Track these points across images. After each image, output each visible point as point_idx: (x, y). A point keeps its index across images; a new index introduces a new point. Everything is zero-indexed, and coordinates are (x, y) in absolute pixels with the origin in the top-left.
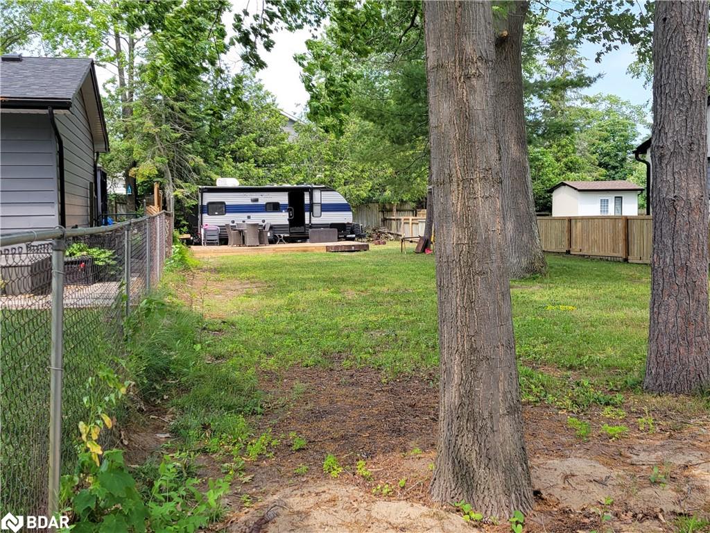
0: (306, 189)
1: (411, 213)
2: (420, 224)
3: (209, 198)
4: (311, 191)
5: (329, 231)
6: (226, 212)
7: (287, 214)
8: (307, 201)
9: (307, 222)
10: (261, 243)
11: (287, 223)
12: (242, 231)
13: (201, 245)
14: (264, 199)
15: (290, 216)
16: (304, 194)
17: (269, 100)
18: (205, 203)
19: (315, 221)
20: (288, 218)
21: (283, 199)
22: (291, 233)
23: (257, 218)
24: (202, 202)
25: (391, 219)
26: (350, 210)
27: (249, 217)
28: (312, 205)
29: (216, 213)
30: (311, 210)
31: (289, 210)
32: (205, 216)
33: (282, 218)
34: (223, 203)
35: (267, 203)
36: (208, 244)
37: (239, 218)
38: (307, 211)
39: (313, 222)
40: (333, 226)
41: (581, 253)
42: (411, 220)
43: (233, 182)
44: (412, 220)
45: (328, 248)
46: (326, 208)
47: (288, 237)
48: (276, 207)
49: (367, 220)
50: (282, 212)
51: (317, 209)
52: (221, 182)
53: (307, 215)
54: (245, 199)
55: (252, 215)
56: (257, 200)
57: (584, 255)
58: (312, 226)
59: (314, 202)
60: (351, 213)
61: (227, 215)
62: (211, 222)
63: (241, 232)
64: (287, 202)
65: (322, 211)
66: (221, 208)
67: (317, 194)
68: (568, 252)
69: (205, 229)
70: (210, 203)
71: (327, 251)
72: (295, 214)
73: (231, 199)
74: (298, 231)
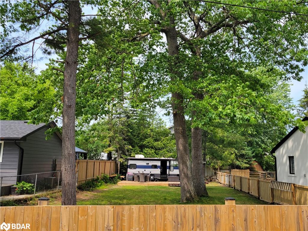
0: (168, 160)
3: (130, 162)
4: (170, 161)
5: (176, 177)
6: (136, 168)
7: (160, 170)
8: (168, 165)
9: (168, 173)
10: (150, 181)
11: (160, 173)
13: (126, 180)
14: (151, 163)
15: (161, 171)
16: (167, 162)
18: (129, 164)
19: (171, 173)
20: (160, 171)
21: (158, 164)
22: (161, 177)
23: (148, 171)
25: (217, 173)
27: (145, 170)
29: (133, 168)
30: (170, 168)
31: (161, 168)
32: (129, 169)
33: (158, 171)
34: (136, 164)
35: (152, 165)
36: (128, 180)
37: (141, 171)
39: (170, 173)
43: (141, 156)
46: (176, 168)
47: (160, 179)
48: (155, 167)
49: (207, 173)
50: (158, 169)
51: (172, 168)
52: (137, 156)
53: (168, 170)
54: (144, 163)
55: (146, 169)
56: (148, 164)
57: (252, 195)
58: (169, 175)
59: (171, 165)
61: (137, 169)
62: (130, 171)
63: (138, 176)
64: (160, 165)
65: (174, 169)
66: (135, 167)
67: (172, 162)
68: (249, 193)
69: (128, 175)
70: (130, 165)
71: (169, 186)
72: (163, 170)
73: (138, 163)
74: (164, 177)
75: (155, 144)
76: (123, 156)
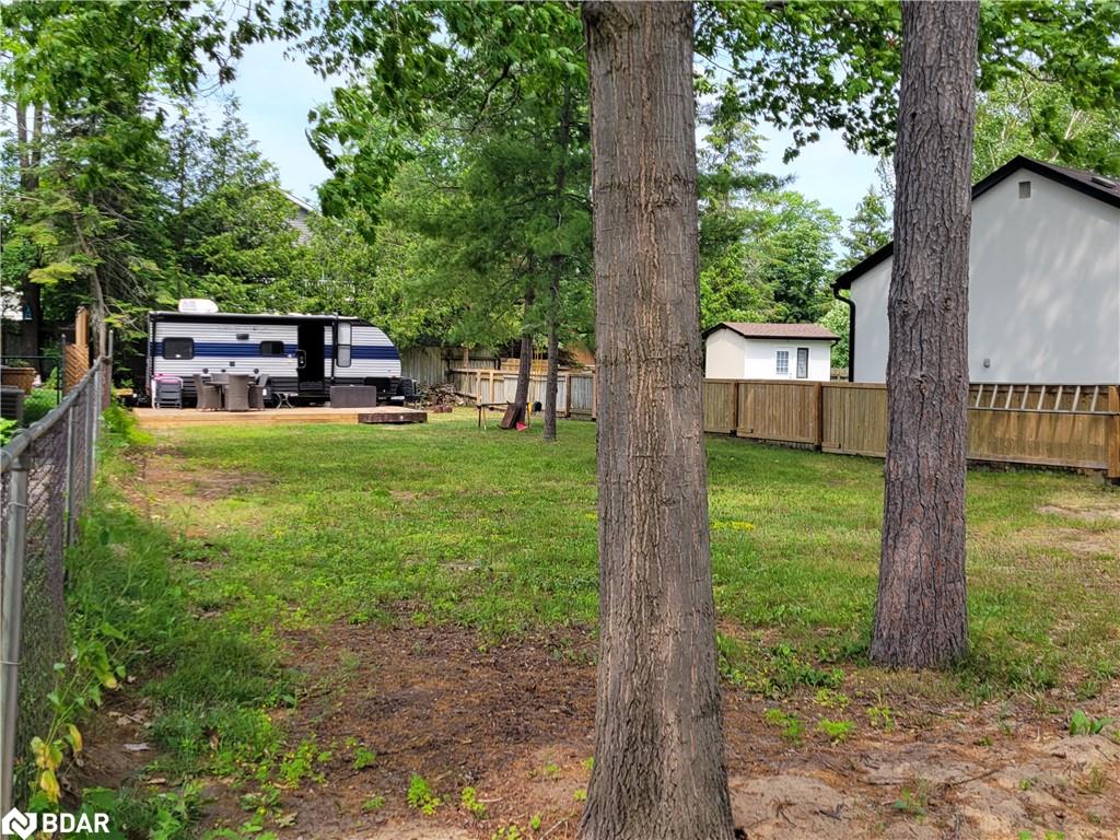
0: (328, 322)
1: (492, 364)
2: (506, 382)
3: (166, 331)
4: (335, 324)
5: (364, 390)
6: (194, 355)
7: (296, 360)
8: (328, 340)
9: (327, 373)
10: (252, 405)
11: (296, 374)
12: (221, 386)
13: (150, 406)
14: (258, 335)
15: (300, 364)
16: (323, 330)
17: (268, 177)
18: (159, 339)
19: (341, 373)
20: (296, 366)
21: (290, 336)
22: (300, 391)
23: (245, 366)
24: (154, 337)
25: (460, 373)
26: (397, 358)
27: (232, 364)
28: (335, 347)
29: (178, 356)
30: (335, 356)
31: (298, 355)
32: (159, 360)
33: (287, 367)
34: (190, 340)
35: (263, 343)
36: (163, 406)
37: (215, 366)
38: (328, 357)
39: (337, 374)
40: (369, 381)
41: (752, 436)
42: (491, 375)
43: (206, 306)
44: (494, 374)
45: (362, 418)
46: (359, 352)
47: (294, 398)
48: (277, 349)
49: (422, 374)
50: (286, 356)
51: (344, 354)
52: (187, 306)
53: (328, 362)
54: (227, 335)
55: (239, 361)
56: (245, 337)
57: (756, 439)
58: (335, 381)
59: (340, 343)
60: (398, 362)
61: (196, 359)
62: (168, 370)
63: (218, 388)
64: (295, 342)
65: (352, 357)
66: (186, 348)
67: (344, 331)
68: (733, 433)
69: (158, 382)
70: (167, 340)
71: (360, 422)
72: (308, 361)
73: (201, 334)
74: (312, 388)
75: (245, 256)
76: (119, 306)
